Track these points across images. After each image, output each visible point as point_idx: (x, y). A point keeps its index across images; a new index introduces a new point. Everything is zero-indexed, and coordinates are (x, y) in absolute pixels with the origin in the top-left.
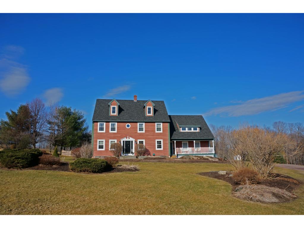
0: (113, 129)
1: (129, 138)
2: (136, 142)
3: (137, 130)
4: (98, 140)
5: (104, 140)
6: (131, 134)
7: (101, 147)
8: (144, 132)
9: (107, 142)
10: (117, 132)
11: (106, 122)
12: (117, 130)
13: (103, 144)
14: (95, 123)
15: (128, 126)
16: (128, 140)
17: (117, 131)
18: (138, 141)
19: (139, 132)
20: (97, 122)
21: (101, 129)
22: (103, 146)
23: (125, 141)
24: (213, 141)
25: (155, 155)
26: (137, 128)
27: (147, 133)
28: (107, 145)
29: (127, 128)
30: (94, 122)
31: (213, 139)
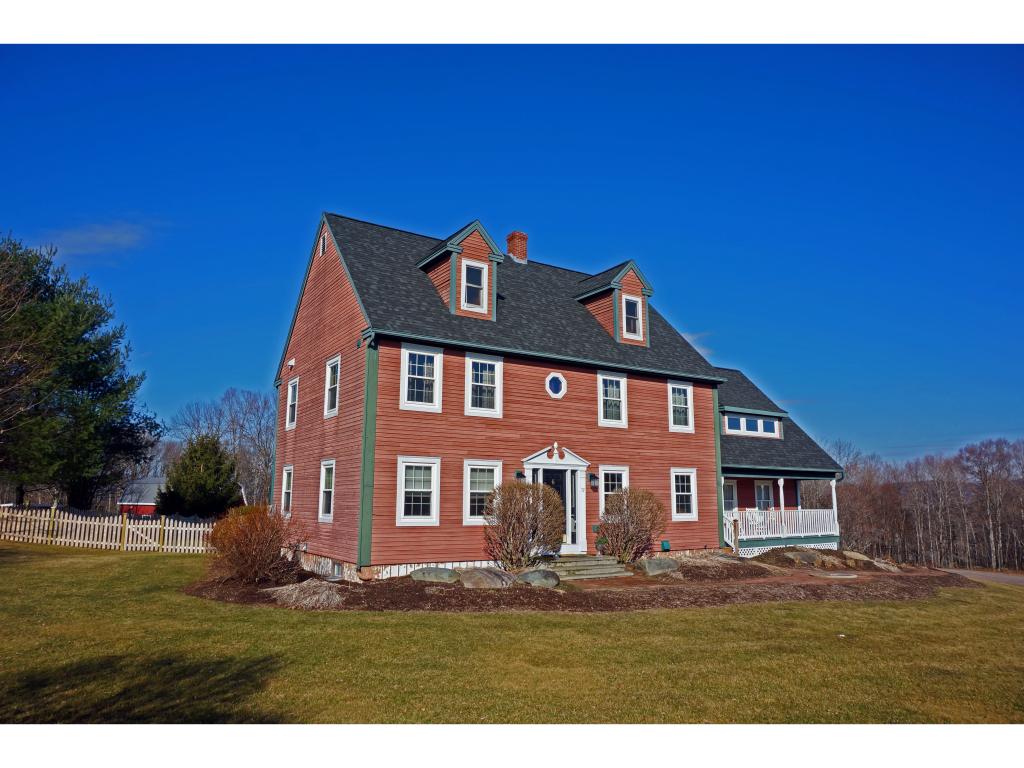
0: (482, 397)
1: (562, 456)
2: (593, 477)
3: (596, 413)
4: (403, 462)
5: (438, 461)
6: (568, 432)
7: (418, 504)
8: (623, 423)
9: (452, 474)
10: (505, 416)
11: (449, 349)
12: (506, 402)
13: (428, 482)
14: (382, 349)
15: (556, 385)
16: (555, 463)
17: (505, 408)
18: (603, 470)
19: (603, 422)
20: (396, 342)
21: (420, 391)
22: (427, 498)
23: (542, 467)
24: (833, 483)
25: (668, 550)
26: (595, 400)
27: (638, 434)
28: (451, 493)
29: (550, 399)
30: (380, 340)
31: (832, 475)
